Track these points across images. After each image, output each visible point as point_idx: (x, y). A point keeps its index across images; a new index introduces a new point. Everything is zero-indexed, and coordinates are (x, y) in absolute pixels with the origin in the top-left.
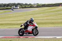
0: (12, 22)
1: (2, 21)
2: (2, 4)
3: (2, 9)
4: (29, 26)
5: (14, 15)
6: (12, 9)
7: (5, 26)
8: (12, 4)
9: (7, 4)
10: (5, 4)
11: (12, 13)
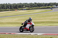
0: (53, 20)
1: (43, 19)
2: (44, 3)
3: (43, 8)
4: (28, 24)
5: (55, 14)
6: (51, 8)
7: (46, 24)
8: (53, 3)
9: (48, 4)
10: (46, 4)
11: (53, 12)
